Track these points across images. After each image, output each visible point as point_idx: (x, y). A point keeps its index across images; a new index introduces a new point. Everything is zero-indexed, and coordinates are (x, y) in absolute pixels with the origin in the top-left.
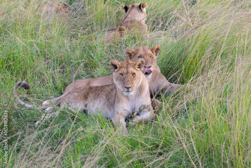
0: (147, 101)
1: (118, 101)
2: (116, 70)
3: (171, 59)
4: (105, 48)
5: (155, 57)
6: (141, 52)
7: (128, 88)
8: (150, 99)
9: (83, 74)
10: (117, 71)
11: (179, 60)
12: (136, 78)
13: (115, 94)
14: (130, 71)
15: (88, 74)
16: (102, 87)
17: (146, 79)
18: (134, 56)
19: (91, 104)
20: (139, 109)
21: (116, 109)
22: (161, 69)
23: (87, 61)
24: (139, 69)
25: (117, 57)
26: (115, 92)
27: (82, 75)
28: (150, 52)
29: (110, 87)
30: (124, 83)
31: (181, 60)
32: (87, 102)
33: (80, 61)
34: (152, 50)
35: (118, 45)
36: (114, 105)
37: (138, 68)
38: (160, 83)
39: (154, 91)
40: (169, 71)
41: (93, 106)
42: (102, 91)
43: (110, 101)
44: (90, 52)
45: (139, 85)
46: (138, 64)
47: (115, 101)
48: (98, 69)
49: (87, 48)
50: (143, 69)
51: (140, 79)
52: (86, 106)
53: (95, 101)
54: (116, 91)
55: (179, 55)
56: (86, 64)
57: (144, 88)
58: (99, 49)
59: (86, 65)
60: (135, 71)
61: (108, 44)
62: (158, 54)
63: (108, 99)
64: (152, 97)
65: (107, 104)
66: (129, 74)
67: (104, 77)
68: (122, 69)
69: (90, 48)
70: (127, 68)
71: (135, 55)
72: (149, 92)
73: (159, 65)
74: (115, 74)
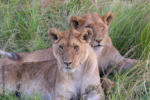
0: (96, 80)
1: (60, 81)
2: (56, 41)
3: (125, 28)
4: (43, 14)
5: (107, 27)
6: (90, 21)
7: (67, 64)
8: (99, 78)
9: (14, 47)
10: (57, 43)
11: (135, 29)
12: (80, 51)
13: (56, 73)
14: (72, 44)
15: (21, 47)
16: (39, 63)
17: (94, 54)
18: (81, 26)
19: (26, 85)
20: (86, 90)
21: (57, 90)
22: (112, 41)
23: (20, 31)
24: (84, 41)
25: (57, 26)
26: (55, 69)
27: (13, 49)
28: (100, 21)
29: (50, 64)
30: (63, 58)
31: (137, 30)
32: (21, 82)
33: (11, 31)
34: (103, 18)
35: (58, 11)
36: (54, 85)
37: (83, 39)
38: (112, 59)
39: (104, 68)
40: (123, 44)
41: (28, 87)
42: (39, 69)
43: (50, 80)
44: (24, 20)
45: (85, 60)
46: (83, 34)
47: (55, 81)
48: (33, 41)
49: (19, 14)
50: (90, 41)
51: (85, 53)
52: (19, 87)
53: (31, 81)
54: (57, 68)
55: (136, 23)
56: (18, 34)
57: (92, 64)
58: (34, 16)
59: (18, 37)
60: (78, 43)
61: (46, 10)
62: (110, 24)
63: (47, 79)
64: (101, 75)
65: (46, 85)
66: (69, 47)
67: (41, 51)
68: (62, 40)
69: (23, 15)
70: (69, 38)
71: (82, 24)
72: (98, 69)
73: (110, 35)
74: (55, 46)
